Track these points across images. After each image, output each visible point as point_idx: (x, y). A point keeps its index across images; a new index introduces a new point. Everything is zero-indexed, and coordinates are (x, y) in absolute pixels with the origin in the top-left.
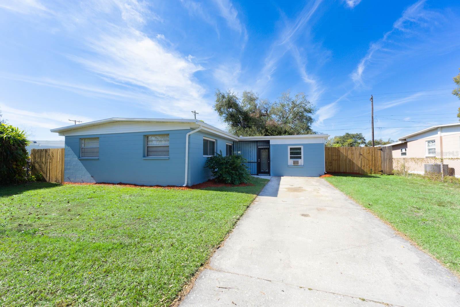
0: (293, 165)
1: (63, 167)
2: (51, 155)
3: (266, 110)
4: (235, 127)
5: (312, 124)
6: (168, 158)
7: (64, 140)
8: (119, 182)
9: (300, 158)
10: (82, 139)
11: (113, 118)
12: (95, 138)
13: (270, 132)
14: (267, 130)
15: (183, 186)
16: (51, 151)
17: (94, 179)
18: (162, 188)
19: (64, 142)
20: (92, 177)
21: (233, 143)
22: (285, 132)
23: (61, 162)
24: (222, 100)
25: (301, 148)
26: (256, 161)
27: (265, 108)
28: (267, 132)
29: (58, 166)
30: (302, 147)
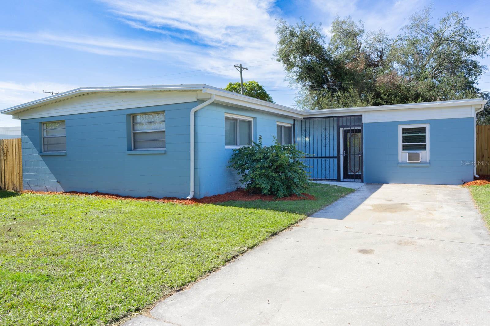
0: (408, 161)
1: (21, 167)
2: (5, 149)
3: (379, 53)
4: (316, 90)
5: (478, 78)
6: (163, 152)
7: (20, 126)
8: (95, 191)
9: (423, 147)
10: (43, 123)
11: (81, 88)
12: (61, 121)
13: (386, 97)
14: (378, 95)
15: (187, 198)
16: (5, 144)
17: (62, 187)
18: (156, 200)
19: (20, 129)
20: (58, 182)
21: (293, 123)
22: (417, 97)
23: (18, 159)
24: (291, 40)
25: (425, 128)
26: (336, 155)
27: (379, 51)
28: (377, 98)
29: (15, 166)
30: (427, 127)
